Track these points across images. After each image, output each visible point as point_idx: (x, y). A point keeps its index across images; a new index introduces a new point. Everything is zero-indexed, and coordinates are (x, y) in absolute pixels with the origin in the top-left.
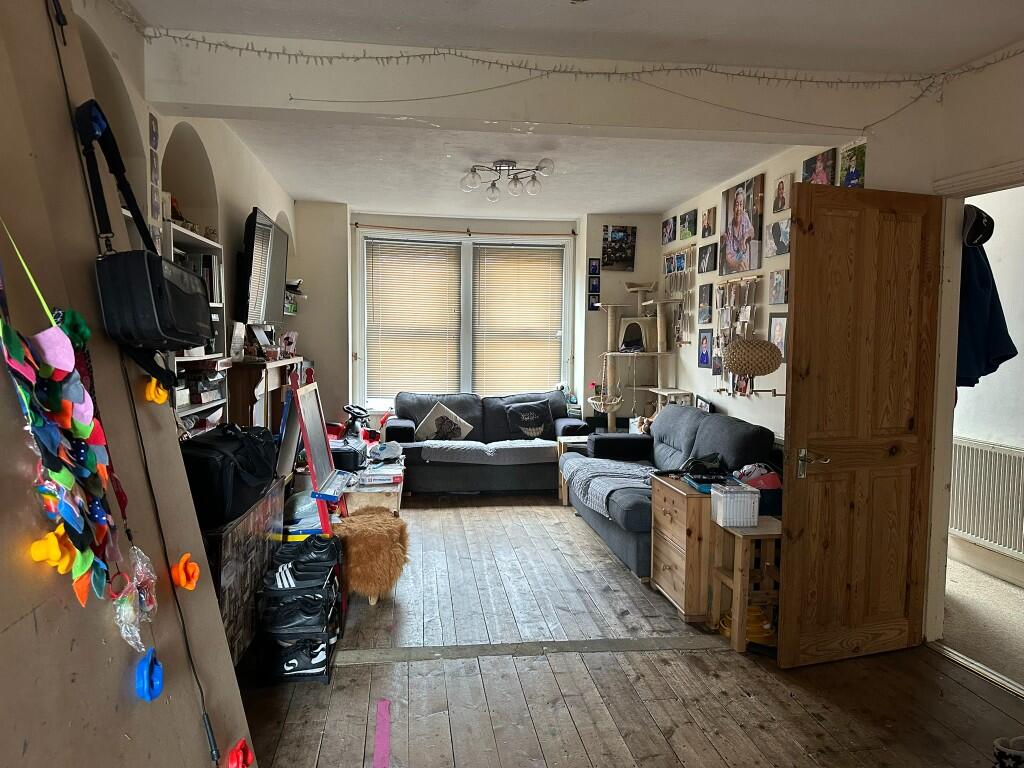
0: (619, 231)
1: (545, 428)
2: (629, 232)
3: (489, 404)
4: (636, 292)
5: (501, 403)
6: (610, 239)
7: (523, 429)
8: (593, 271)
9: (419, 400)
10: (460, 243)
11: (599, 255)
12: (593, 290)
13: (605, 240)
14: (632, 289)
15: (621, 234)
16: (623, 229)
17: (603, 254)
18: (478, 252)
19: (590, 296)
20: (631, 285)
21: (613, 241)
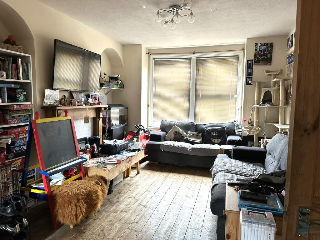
0: (264, 45)
1: (222, 139)
2: (269, 45)
3: (199, 127)
4: (271, 75)
5: (204, 127)
6: (258, 50)
7: (212, 139)
8: (249, 66)
9: (170, 124)
10: (191, 58)
11: (253, 58)
12: (249, 75)
13: (256, 50)
14: (268, 74)
15: (265, 47)
16: (266, 44)
17: (255, 57)
18: (199, 61)
19: (247, 78)
20: (267, 72)
21: (260, 51)
